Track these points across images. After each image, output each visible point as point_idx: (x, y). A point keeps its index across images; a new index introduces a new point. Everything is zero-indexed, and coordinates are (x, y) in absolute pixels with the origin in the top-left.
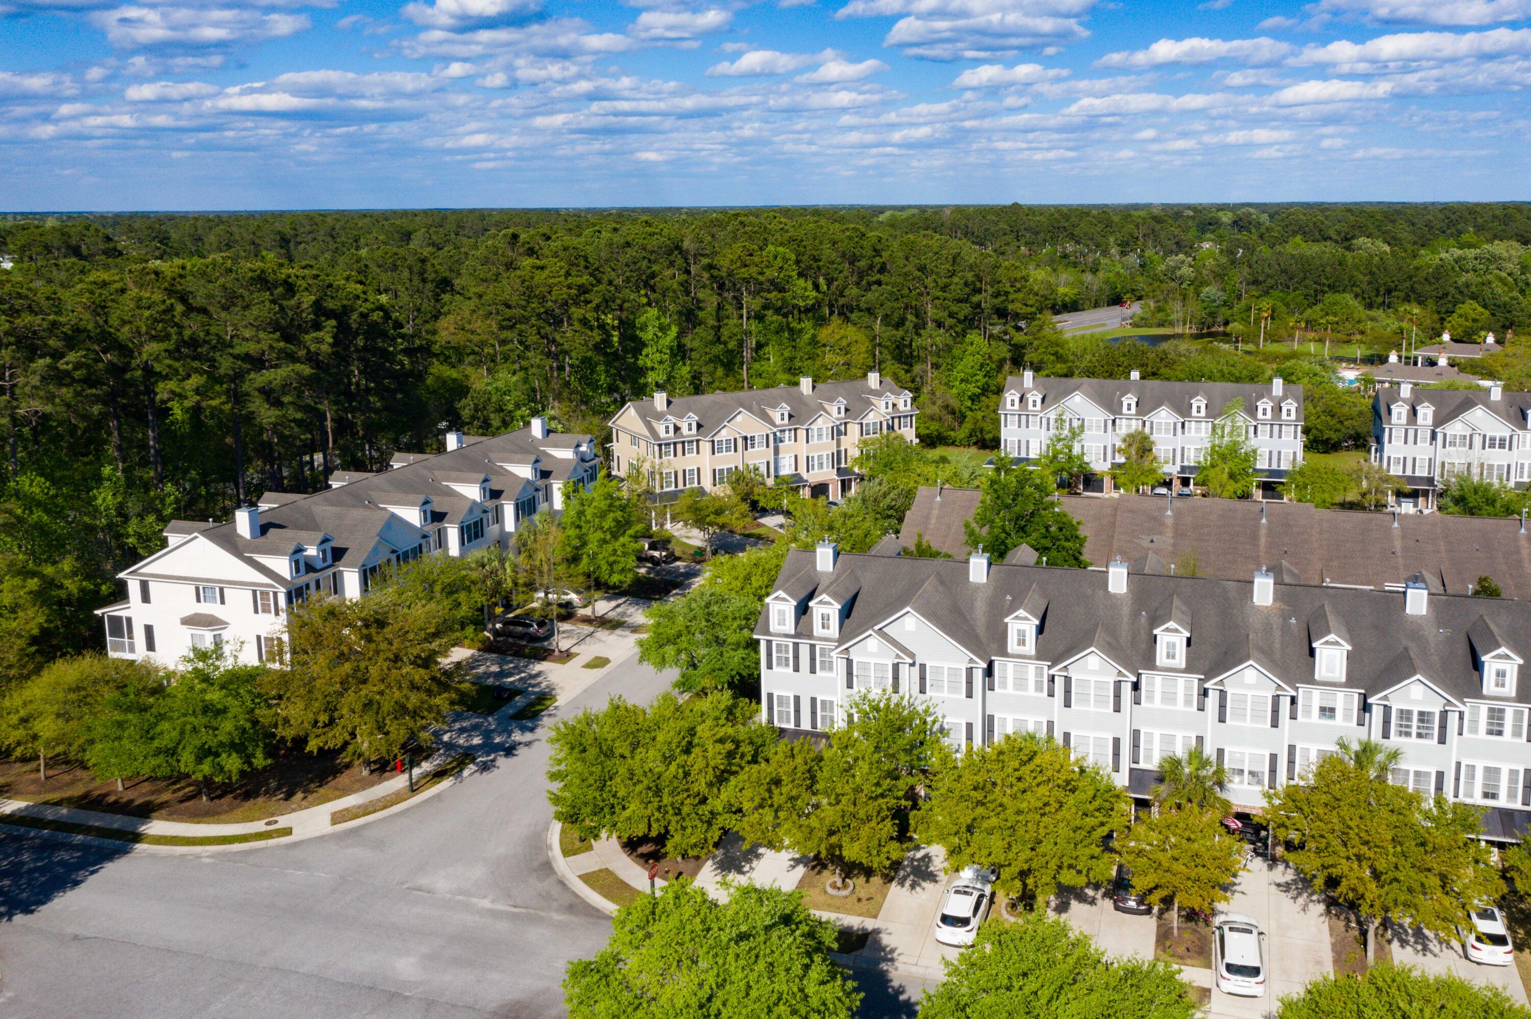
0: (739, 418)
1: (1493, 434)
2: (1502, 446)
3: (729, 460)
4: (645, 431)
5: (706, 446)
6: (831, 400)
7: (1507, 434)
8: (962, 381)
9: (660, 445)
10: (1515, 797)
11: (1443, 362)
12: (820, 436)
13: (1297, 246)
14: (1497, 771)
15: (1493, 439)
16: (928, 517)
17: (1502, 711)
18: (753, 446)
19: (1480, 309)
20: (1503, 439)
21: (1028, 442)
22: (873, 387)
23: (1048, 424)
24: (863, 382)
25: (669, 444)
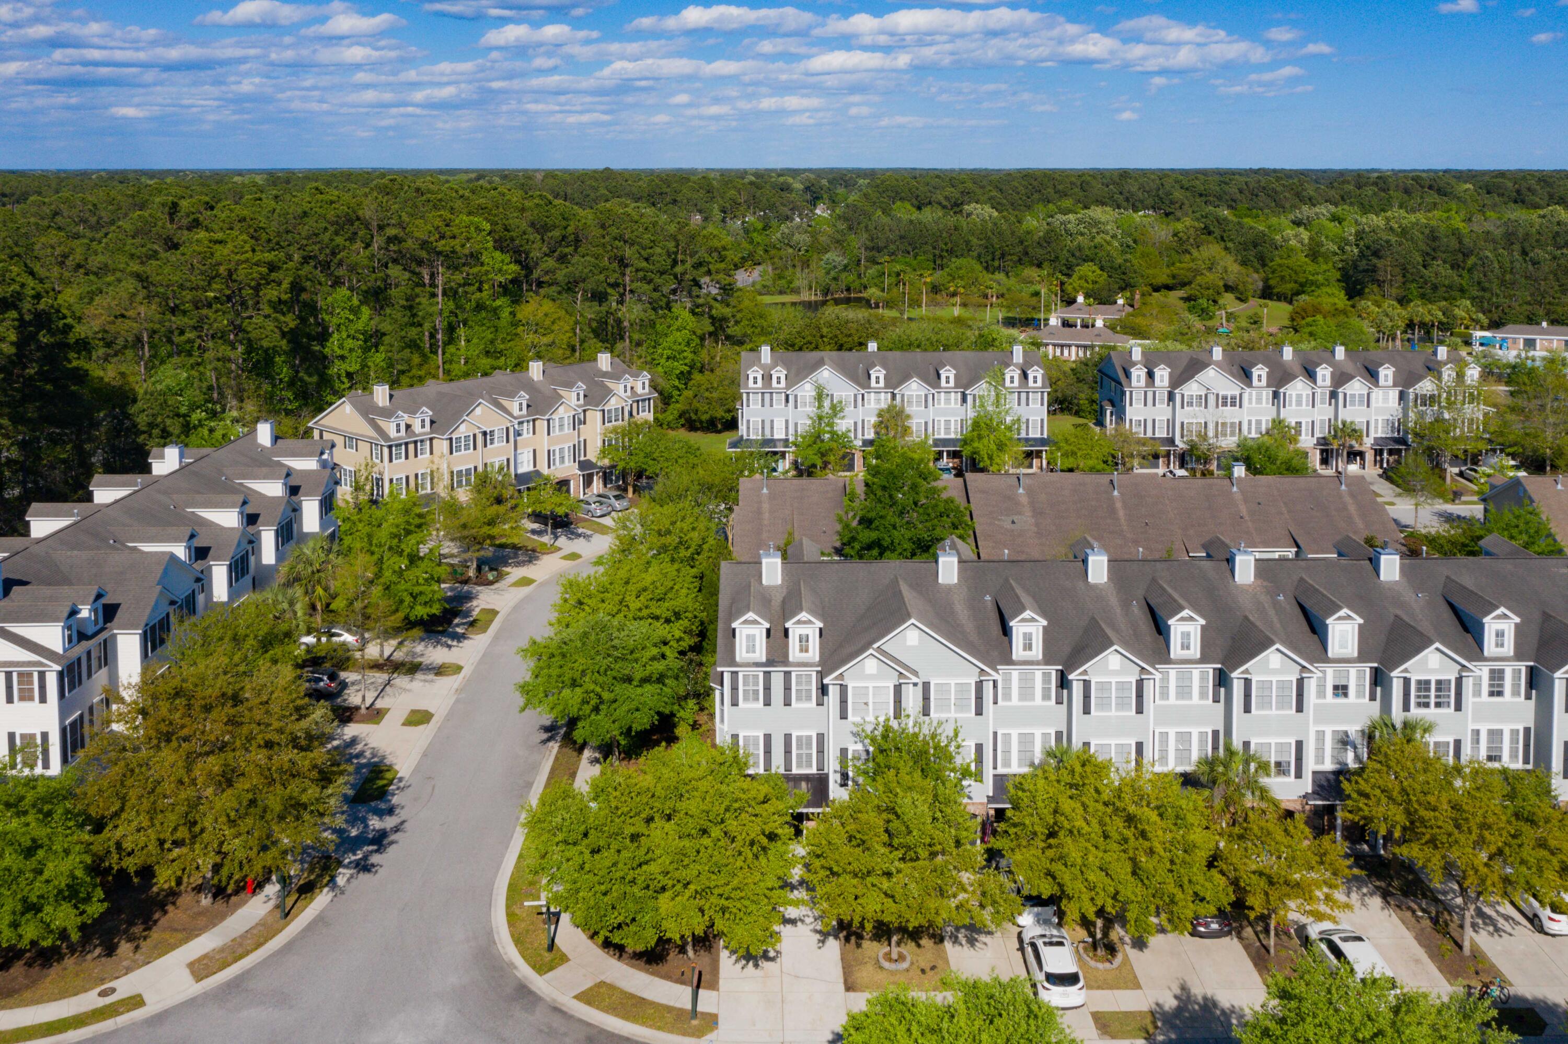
0: (478, 411)
1: (1225, 393)
2: (1233, 404)
3: (466, 460)
4: (370, 432)
5: (442, 446)
6: (569, 385)
7: (1237, 393)
8: (668, 358)
9: (390, 447)
10: (1517, 757)
11: (1099, 323)
12: (561, 426)
13: (904, 212)
14: (1500, 732)
15: (1225, 398)
16: (759, 512)
17: (1502, 672)
18: (492, 442)
19: (1099, 272)
20: (1233, 398)
21: (772, 421)
22: (604, 369)
23: (796, 401)
24: (592, 364)
25: (400, 445)
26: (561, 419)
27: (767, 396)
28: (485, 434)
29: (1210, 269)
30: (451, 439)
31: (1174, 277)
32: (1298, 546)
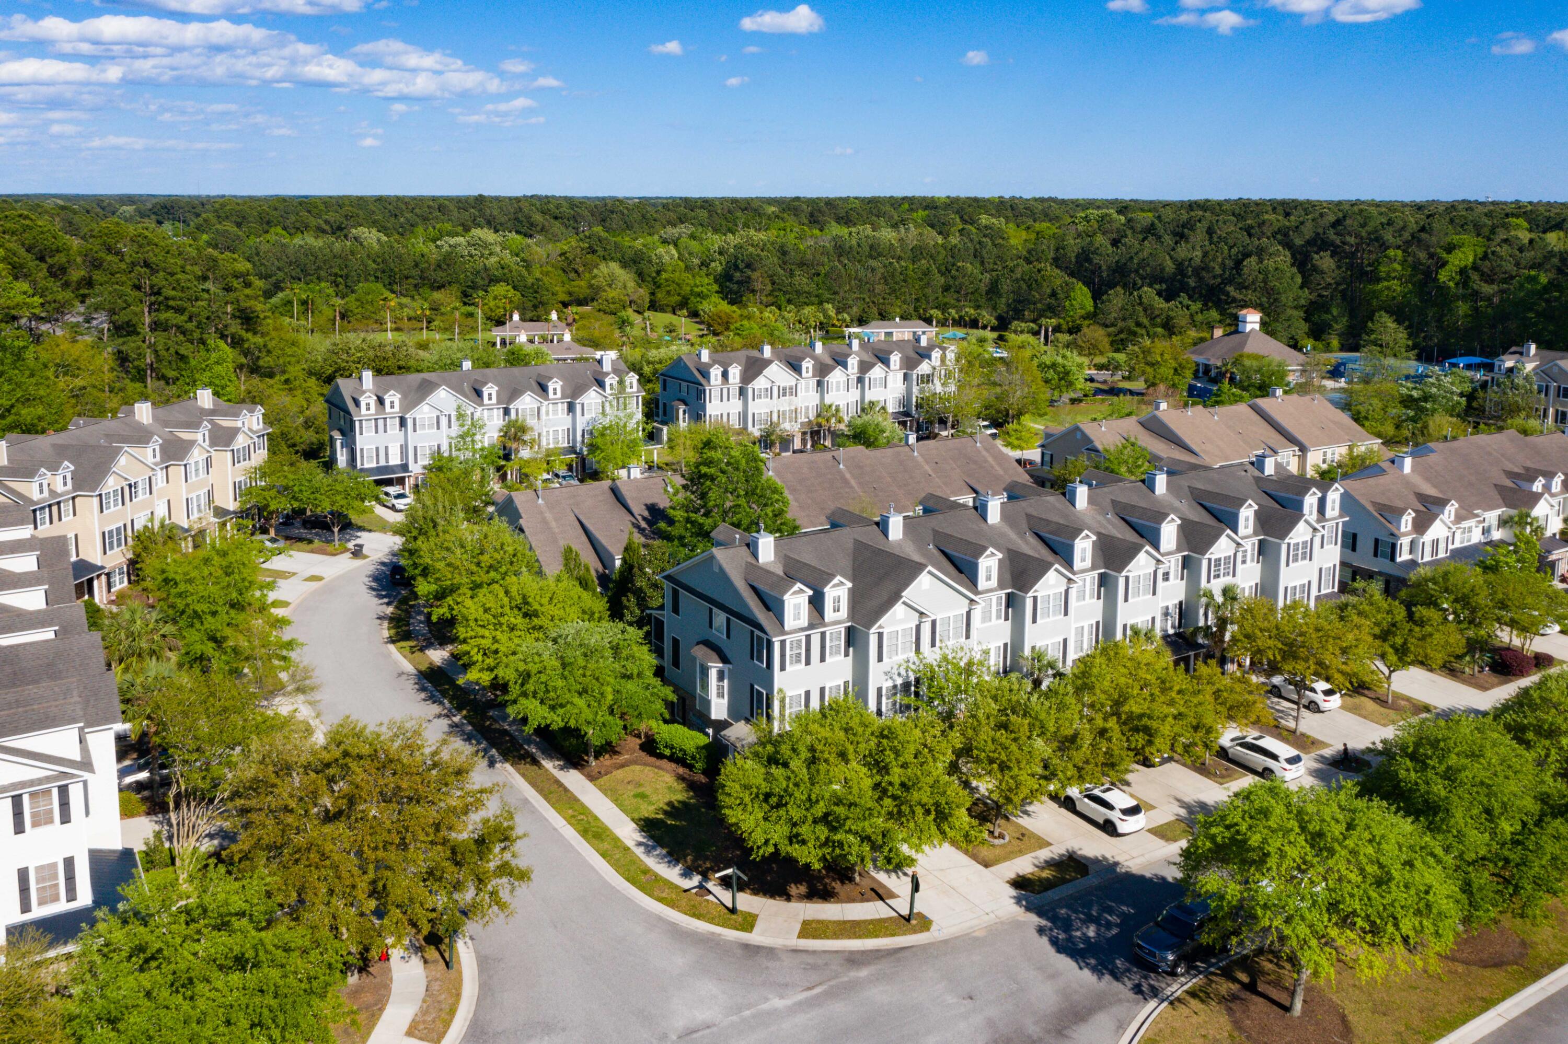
0: (123, 460)
1: (784, 384)
2: (791, 394)
3: (116, 518)
5: (91, 504)
6: (190, 426)
7: (793, 383)
12: (197, 471)
14: (1244, 589)
15: (785, 389)
18: (137, 495)
19: (513, 291)
20: (791, 388)
21: (387, 448)
22: (207, 407)
23: (415, 424)
24: (192, 402)
25: (43, 508)
26: (196, 463)
27: (381, 422)
28: (130, 486)
29: (610, 286)
30: (100, 495)
31: (570, 294)
32: (976, 492)
